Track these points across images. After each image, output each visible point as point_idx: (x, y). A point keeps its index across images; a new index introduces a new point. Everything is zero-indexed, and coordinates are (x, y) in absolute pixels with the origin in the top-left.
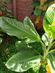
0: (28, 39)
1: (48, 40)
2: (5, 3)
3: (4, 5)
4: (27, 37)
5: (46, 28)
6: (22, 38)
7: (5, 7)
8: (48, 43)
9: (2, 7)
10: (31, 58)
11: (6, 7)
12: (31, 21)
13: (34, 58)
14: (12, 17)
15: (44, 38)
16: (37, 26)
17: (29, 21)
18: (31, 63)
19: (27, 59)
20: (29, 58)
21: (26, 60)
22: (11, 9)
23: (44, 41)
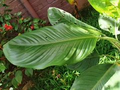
0: (78, 51)
1: (113, 23)
2: (4, 5)
3: (5, 11)
4: (75, 49)
5: (99, 5)
6: (66, 59)
7: (9, 13)
8: (116, 29)
9: (5, 15)
10: (103, 77)
11: (10, 10)
12: (62, 11)
13: (108, 73)
14: (29, 19)
15: (103, 24)
16: (76, 7)
17: (58, 12)
18: (109, 86)
19: (97, 84)
20: (99, 79)
21: (95, 86)
22: (21, 7)
23: (108, 30)
